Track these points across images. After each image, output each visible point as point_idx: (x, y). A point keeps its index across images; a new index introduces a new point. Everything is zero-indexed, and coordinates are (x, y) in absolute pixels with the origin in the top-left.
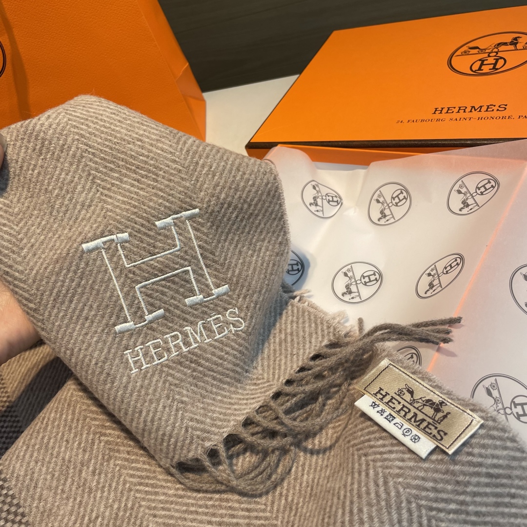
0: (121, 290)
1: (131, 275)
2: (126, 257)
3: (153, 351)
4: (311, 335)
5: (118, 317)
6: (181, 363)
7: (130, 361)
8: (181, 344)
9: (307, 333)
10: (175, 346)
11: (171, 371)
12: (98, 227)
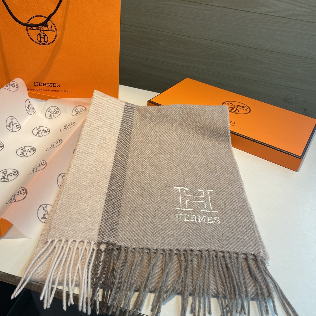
0: (181, 200)
1: (186, 197)
2: (186, 193)
3: (185, 217)
4: (250, 246)
5: (178, 205)
6: (193, 223)
7: (177, 217)
8: (195, 219)
9: (249, 244)
10: (193, 218)
11: (189, 224)
12: (180, 184)
